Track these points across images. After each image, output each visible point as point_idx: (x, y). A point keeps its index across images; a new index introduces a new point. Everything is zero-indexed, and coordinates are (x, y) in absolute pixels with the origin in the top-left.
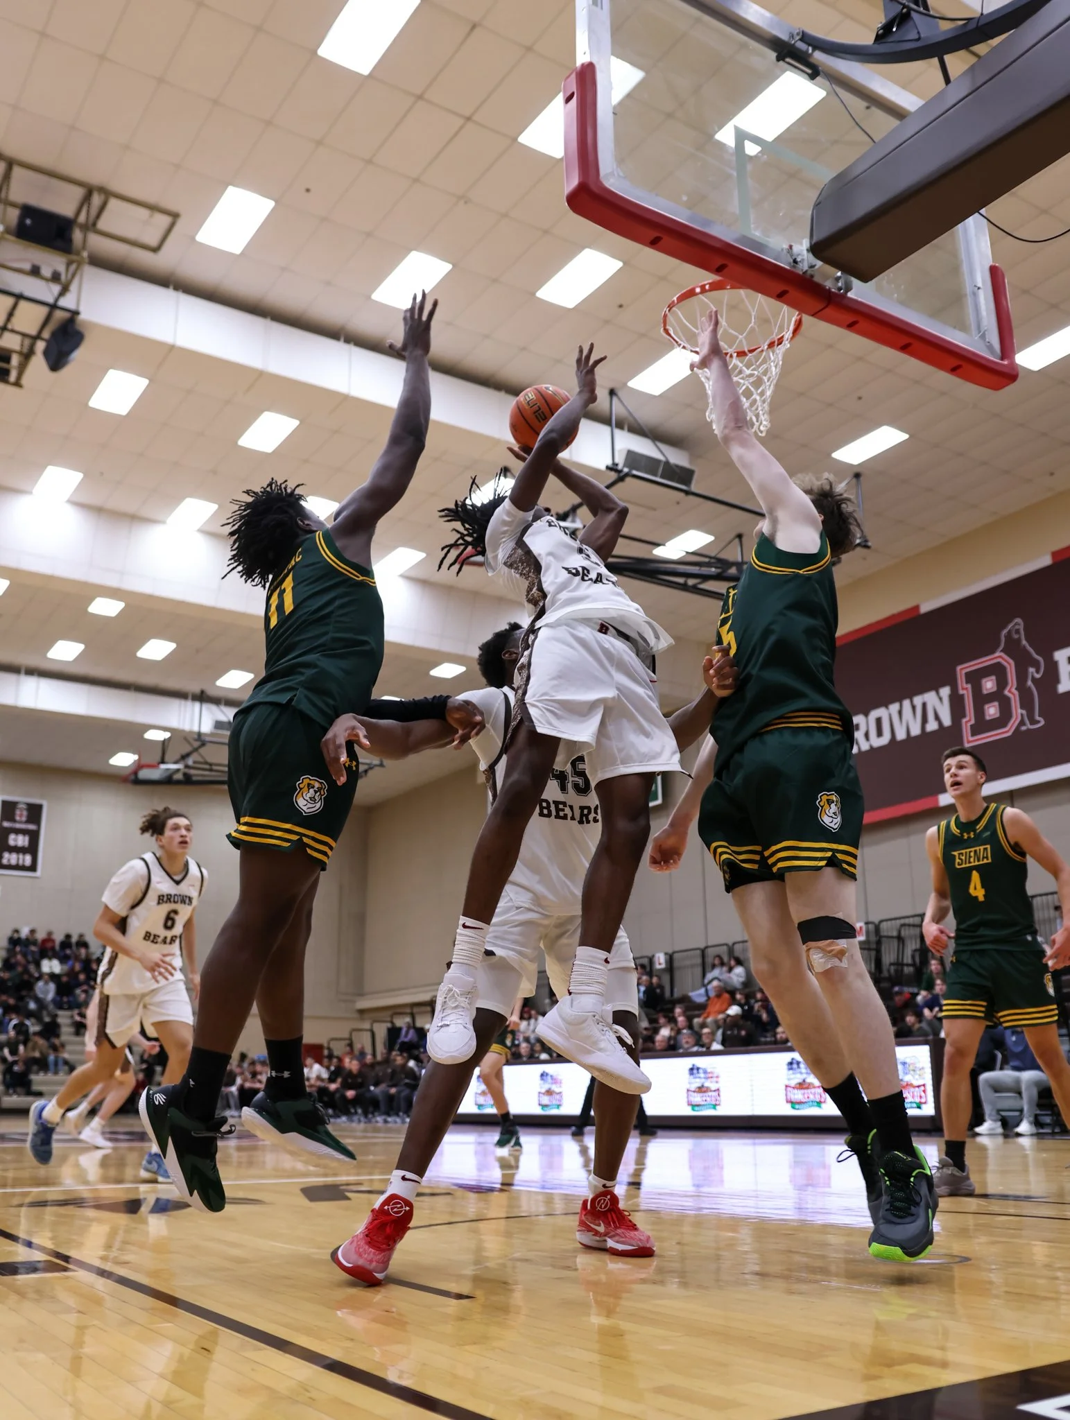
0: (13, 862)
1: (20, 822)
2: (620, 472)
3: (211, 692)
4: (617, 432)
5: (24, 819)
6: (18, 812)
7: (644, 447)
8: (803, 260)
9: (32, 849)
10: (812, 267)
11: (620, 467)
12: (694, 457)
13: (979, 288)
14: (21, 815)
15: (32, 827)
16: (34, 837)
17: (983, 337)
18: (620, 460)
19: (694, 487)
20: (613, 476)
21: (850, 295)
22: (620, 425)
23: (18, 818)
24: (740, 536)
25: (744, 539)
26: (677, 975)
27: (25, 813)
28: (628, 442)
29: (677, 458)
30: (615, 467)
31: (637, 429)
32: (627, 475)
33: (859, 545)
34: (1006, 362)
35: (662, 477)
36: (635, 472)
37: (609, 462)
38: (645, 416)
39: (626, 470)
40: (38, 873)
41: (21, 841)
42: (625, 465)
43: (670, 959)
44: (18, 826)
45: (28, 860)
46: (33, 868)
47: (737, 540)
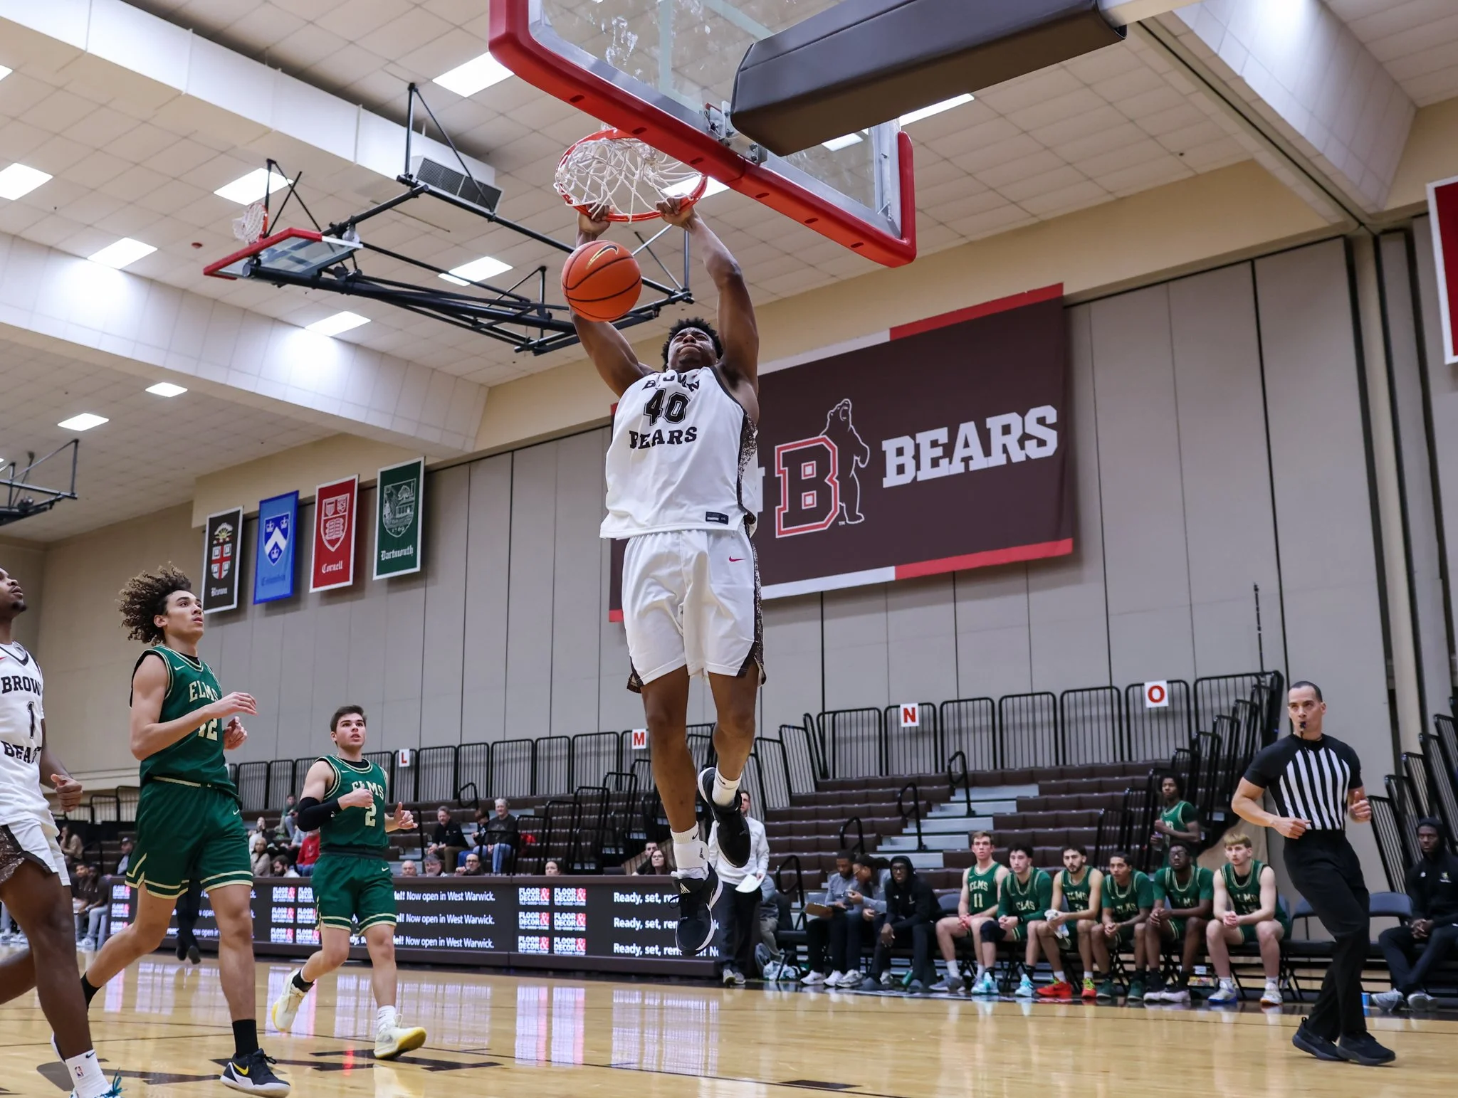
2: (415, 185)
4: (414, 134)
7: (444, 157)
8: (721, 126)
10: (729, 134)
11: (414, 180)
12: (501, 173)
13: (886, 157)
17: (886, 211)
18: (414, 170)
19: (498, 212)
20: (406, 190)
21: (763, 166)
22: (418, 129)
24: (543, 269)
25: (546, 273)
26: (422, 773)
28: (425, 149)
29: (481, 174)
30: (408, 179)
31: (437, 134)
32: (422, 190)
33: (680, 298)
34: (905, 241)
35: (461, 195)
36: (431, 188)
37: (402, 173)
38: (449, 120)
39: (421, 184)
42: (419, 177)
43: (417, 756)
47: (539, 273)
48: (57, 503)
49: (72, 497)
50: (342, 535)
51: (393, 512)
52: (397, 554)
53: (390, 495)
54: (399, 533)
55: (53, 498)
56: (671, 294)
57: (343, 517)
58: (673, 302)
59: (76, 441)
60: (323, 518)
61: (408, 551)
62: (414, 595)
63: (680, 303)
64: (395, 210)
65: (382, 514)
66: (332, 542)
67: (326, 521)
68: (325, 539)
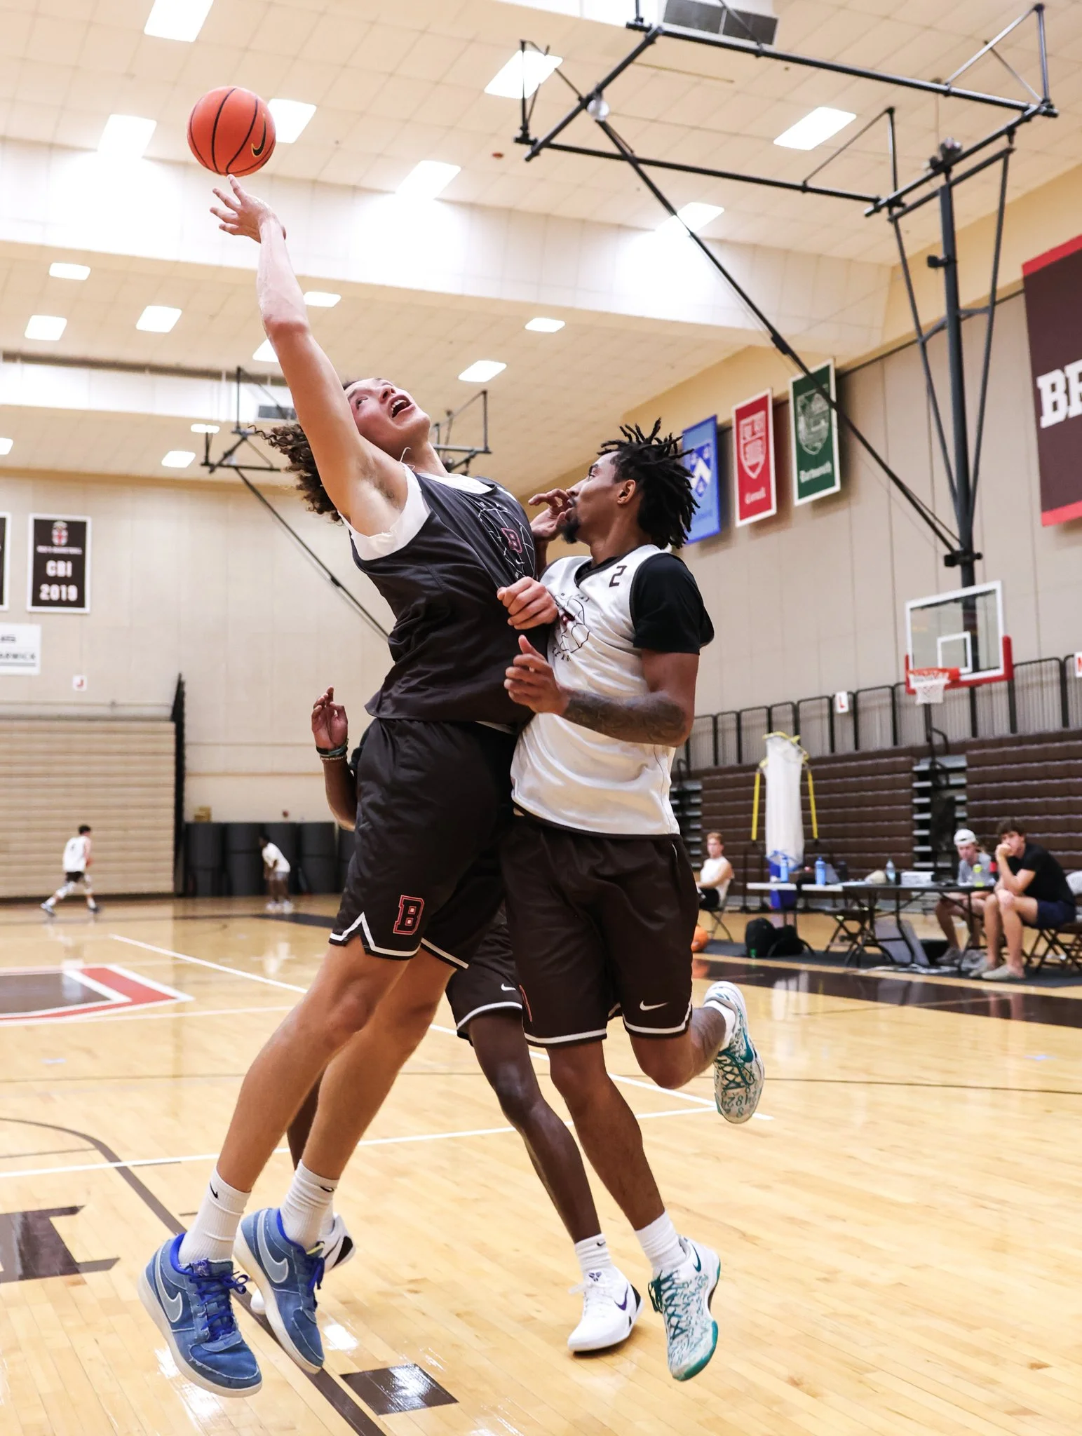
0: (55, 597)
1: (59, 546)
2: (649, 29)
3: (250, 369)
5: (64, 541)
6: (55, 533)
9: (78, 578)
11: (649, 23)
14: (60, 536)
15: (75, 551)
16: (79, 563)
18: (648, 12)
19: (778, 47)
20: (639, 37)
23: (56, 541)
24: (890, 111)
25: (896, 115)
26: (863, 718)
27: (65, 533)
30: (639, 23)
32: (656, 34)
33: (1035, 113)
35: (726, 33)
36: (675, 29)
37: (632, 17)
39: (657, 26)
40: (87, 609)
41: (62, 569)
42: (666, 20)
43: (854, 699)
44: (56, 550)
45: (73, 593)
46: (80, 602)
47: (887, 116)
48: (473, 461)
49: (486, 451)
50: (761, 459)
51: (808, 426)
52: (815, 473)
53: (804, 407)
54: (814, 449)
55: (466, 455)
56: (1024, 109)
57: (760, 438)
58: (1027, 119)
59: (485, 393)
60: (742, 442)
61: (825, 469)
62: (839, 516)
63: (1037, 119)
64: (641, 64)
65: (800, 430)
66: (753, 468)
67: (745, 445)
68: (746, 464)
